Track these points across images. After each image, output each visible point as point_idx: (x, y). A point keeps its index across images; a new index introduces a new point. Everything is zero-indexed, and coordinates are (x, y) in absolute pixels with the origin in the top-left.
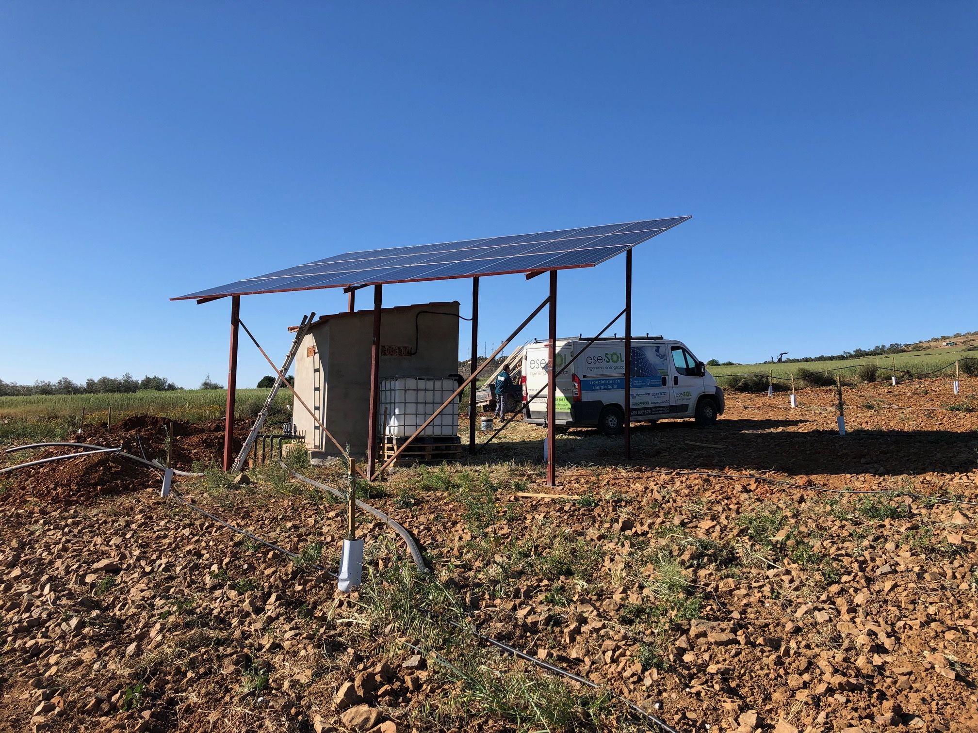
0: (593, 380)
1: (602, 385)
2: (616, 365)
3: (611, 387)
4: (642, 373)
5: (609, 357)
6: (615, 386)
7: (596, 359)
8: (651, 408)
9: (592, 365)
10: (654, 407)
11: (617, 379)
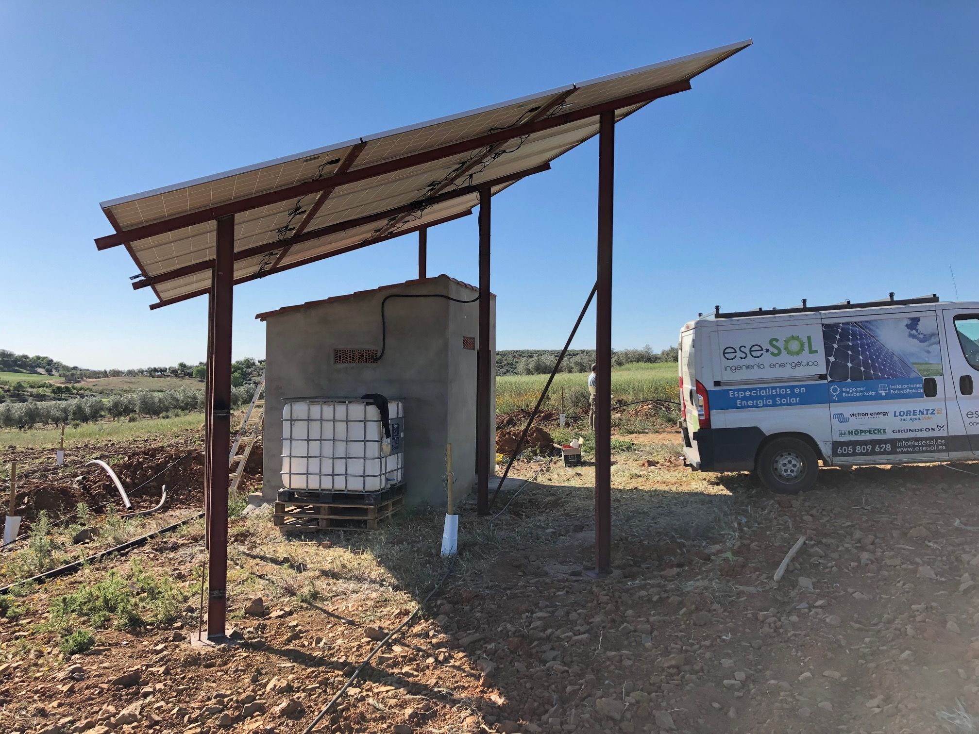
0: (738, 390)
1: (761, 397)
2: (796, 359)
3: (784, 401)
4: (867, 372)
5: (780, 344)
6: (793, 400)
7: (747, 351)
8: (893, 442)
9: (737, 362)
10: (900, 440)
11: (800, 387)
